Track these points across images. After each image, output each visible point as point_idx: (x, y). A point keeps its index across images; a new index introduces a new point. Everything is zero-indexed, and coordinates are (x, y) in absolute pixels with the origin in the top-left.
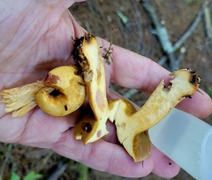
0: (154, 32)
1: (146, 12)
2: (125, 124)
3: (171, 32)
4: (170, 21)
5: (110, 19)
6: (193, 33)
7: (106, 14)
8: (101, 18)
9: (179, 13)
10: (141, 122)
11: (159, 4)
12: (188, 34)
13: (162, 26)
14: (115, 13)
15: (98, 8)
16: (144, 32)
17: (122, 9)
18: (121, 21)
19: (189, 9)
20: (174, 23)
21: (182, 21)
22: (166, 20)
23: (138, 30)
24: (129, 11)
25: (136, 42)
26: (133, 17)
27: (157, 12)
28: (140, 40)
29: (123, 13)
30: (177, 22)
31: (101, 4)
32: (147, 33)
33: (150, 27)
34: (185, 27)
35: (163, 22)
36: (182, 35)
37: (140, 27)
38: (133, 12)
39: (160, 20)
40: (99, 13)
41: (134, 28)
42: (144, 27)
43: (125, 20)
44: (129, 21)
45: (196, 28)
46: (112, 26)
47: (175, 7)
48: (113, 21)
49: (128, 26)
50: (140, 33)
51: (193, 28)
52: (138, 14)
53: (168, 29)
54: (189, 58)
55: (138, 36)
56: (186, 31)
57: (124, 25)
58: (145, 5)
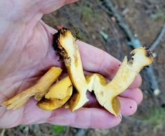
0: (129, 43)
1: (122, 29)
2: (102, 93)
3: (143, 43)
4: (141, 34)
5: (94, 37)
6: (161, 42)
7: (91, 33)
8: (87, 37)
9: (147, 27)
10: (115, 88)
11: (131, 22)
12: (157, 43)
13: (136, 38)
14: (98, 32)
15: (84, 30)
16: (121, 44)
17: (103, 28)
18: (103, 37)
19: (155, 24)
20: (145, 35)
21: (151, 33)
22: (138, 33)
23: (117, 43)
24: (109, 30)
25: (116, 52)
26: (112, 33)
27: (131, 28)
28: (119, 51)
29: (104, 31)
30: (147, 34)
31: (86, 26)
32: (124, 45)
33: (126, 40)
34: (154, 38)
35: (136, 35)
36: (152, 44)
37: (118, 41)
38: (111, 30)
39: (133, 34)
40: (85, 33)
41: (114, 42)
42: (121, 41)
43: (106, 36)
44: (109, 37)
45: (163, 37)
46: (97, 42)
47: (144, 23)
48: (97, 38)
49: (109, 41)
50: (119, 45)
51: (160, 38)
52: (116, 31)
53: (140, 41)
54: (159, 61)
55: (117, 48)
56: (155, 41)
57: (105, 40)
58: (120, 24)
